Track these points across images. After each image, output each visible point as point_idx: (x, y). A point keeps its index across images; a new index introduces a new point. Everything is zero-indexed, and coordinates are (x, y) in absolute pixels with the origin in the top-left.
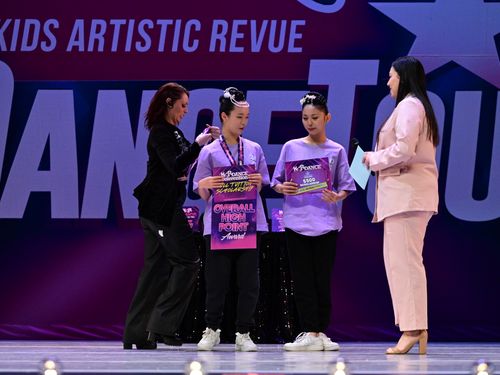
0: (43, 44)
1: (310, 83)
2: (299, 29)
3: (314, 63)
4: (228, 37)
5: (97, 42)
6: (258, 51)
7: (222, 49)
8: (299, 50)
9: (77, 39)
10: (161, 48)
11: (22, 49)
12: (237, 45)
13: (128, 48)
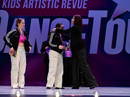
0: (17, 6)
1: (88, 17)
2: (86, 2)
3: (90, 11)
4: (67, 4)
5: (31, 5)
6: (75, 8)
7: (65, 7)
8: (86, 8)
9: (26, 5)
10: (48, 7)
11: (11, 8)
12: (69, 7)
13: (39, 7)
